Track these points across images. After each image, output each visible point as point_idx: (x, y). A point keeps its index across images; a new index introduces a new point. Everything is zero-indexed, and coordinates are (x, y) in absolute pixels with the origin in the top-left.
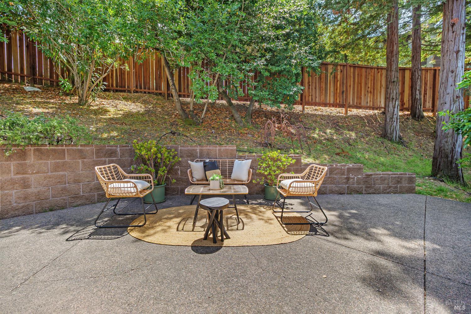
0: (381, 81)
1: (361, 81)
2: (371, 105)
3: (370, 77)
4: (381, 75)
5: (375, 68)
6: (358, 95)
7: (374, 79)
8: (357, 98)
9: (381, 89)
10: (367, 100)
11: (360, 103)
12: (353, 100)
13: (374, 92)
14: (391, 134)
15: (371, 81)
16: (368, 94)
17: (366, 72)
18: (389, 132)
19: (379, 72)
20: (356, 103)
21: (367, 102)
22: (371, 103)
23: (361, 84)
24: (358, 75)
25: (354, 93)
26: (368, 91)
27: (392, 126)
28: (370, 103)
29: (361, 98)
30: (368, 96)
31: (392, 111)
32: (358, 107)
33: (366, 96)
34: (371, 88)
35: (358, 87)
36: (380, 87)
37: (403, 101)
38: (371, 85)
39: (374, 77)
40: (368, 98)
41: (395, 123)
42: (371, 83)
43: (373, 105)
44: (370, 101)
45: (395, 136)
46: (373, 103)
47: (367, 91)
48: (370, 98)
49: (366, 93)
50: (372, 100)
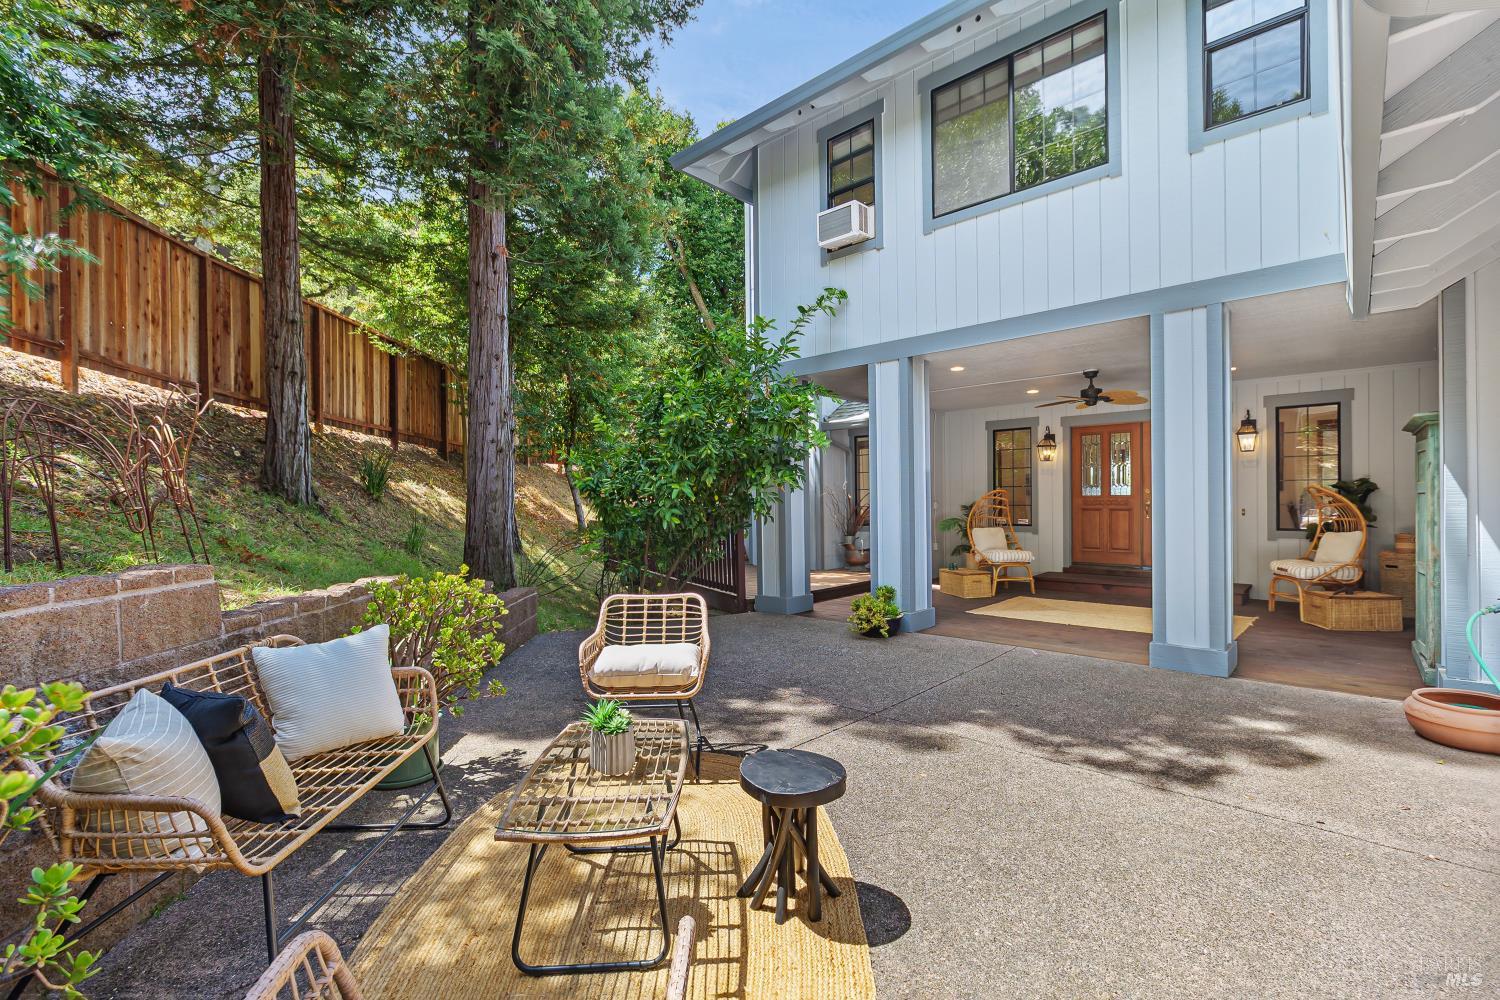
0: (185, 292)
1: (120, 266)
2: (159, 370)
3: (150, 265)
4: (185, 271)
5: (165, 239)
6: (110, 318)
7: (164, 278)
8: (110, 328)
9: (186, 322)
10: (142, 346)
11: (120, 354)
12: (94, 334)
13: (164, 324)
14: (295, 481)
15: (156, 280)
16: (147, 327)
17: (137, 241)
18: (288, 476)
19: (177, 258)
20: (107, 350)
21: (145, 356)
22: (159, 360)
23: (120, 276)
24: (108, 238)
25: (94, 305)
26: (145, 315)
27: (296, 459)
28: (154, 361)
29: (122, 334)
30: (146, 334)
31: (294, 411)
32: (112, 365)
33: (141, 329)
34: (156, 308)
35: (109, 285)
36: (184, 313)
37: (248, 376)
38: (155, 296)
39: (164, 269)
40: (146, 341)
41: (303, 448)
42: (155, 290)
43: (165, 370)
44: (155, 354)
45: (303, 488)
46: (164, 361)
47: (141, 312)
48: (154, 342)
49: (141, 319)
50: (159, 352)
